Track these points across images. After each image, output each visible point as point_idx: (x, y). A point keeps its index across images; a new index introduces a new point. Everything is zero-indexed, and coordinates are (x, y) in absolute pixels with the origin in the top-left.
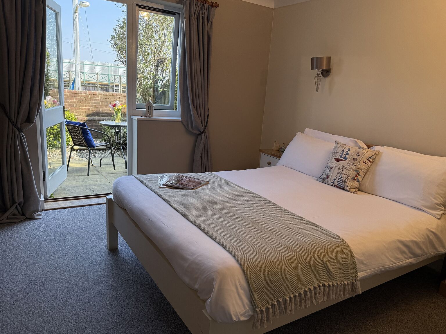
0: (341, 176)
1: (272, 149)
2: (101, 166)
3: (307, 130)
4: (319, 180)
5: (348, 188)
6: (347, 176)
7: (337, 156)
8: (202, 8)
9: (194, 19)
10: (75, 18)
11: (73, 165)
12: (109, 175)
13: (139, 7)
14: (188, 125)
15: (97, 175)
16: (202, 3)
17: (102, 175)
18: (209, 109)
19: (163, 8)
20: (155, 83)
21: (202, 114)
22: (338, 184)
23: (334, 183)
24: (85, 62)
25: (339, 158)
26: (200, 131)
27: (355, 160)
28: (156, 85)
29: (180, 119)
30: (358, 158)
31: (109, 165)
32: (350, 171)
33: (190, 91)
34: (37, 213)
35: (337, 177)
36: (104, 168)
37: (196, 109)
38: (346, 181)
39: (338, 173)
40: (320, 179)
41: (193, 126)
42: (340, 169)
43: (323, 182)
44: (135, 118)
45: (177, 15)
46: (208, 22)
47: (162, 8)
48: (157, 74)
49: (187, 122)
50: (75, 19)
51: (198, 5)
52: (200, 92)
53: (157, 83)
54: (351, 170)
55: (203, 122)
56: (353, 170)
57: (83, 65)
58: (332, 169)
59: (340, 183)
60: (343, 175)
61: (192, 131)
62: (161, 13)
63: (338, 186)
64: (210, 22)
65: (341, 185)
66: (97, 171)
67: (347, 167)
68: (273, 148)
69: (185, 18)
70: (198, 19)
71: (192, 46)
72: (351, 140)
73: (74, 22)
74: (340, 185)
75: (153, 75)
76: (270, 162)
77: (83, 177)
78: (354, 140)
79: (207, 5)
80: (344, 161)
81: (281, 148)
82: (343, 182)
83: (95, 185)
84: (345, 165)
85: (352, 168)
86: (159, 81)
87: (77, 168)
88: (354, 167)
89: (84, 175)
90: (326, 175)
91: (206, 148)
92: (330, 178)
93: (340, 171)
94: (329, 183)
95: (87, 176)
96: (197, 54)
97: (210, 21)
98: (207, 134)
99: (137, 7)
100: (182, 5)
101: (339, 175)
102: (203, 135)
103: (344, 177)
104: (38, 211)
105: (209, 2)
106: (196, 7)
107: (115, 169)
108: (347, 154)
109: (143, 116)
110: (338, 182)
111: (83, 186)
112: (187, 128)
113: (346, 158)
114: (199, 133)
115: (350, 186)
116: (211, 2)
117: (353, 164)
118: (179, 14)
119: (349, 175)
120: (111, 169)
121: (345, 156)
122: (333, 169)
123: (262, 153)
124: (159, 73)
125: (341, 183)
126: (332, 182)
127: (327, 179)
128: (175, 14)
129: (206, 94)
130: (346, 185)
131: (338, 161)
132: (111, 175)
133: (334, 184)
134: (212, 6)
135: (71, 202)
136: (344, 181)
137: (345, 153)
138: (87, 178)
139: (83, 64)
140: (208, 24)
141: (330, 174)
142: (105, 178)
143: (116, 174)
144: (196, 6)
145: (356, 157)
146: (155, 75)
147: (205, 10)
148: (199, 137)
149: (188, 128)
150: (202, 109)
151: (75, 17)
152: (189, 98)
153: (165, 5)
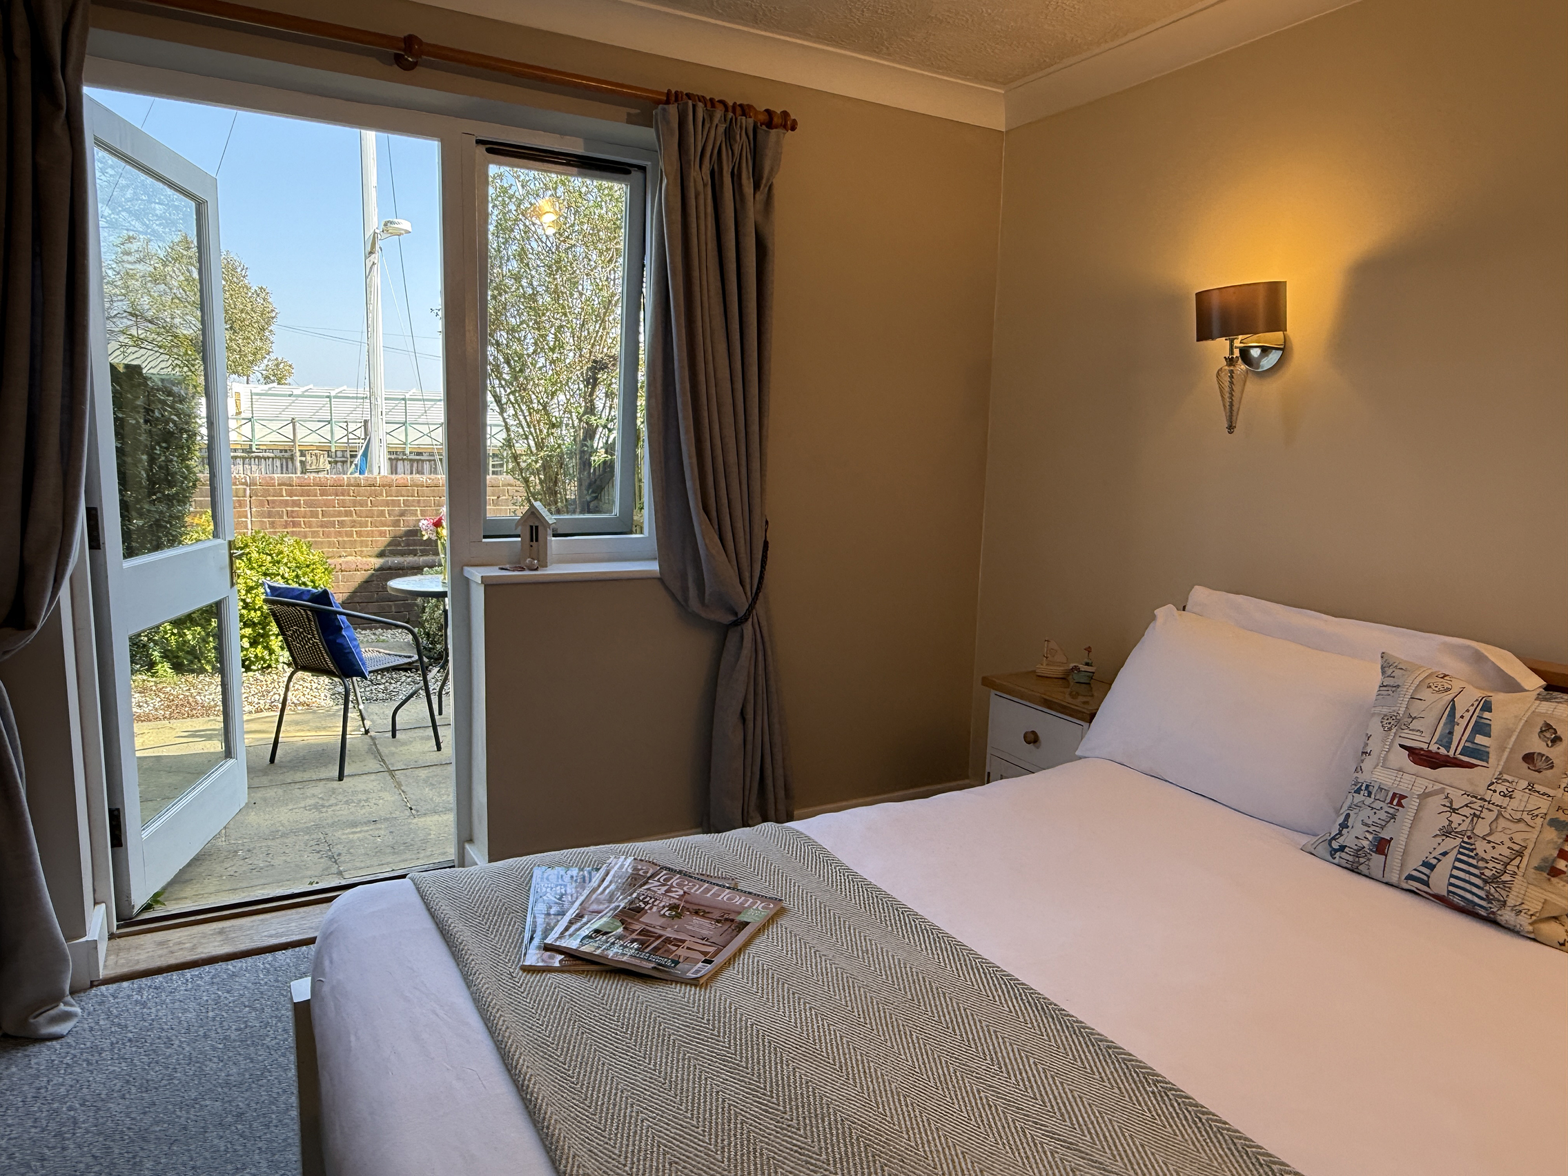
0: (1467, 848)
1: (1034, 672)
2: (394, 736)
3: (1199, 594)
4: (1323, 850)
5: (1523, 922)
6: (1507, 852)
7: (1424, 737)
8: (729, 134)
9: (699, 177)
10: (371, 268)
11: (302, 734)
12: (417, 772)
13: (489, 151)
14: (685, 589)
15: (373, 777)
16: (730, 115)
17: (391, 773)
18: (767, 522)
19: (580, 151)
20: (585, 439)
21: (742, 541)
22: (1451, 888)
23: (1427, 884)
24: (411, 393)
25: (1433, 748)
26: (736, 614)
27: (1540, 764)
28: (589, 443)
29: (654, 567)
30: (1554, 753)
31: (421, 730)
32: (1521, 826)
33: (690, 457)
34: (52, 1012)
35: (1445, 854)
36: (404, 744)
37: (716, 527)
38: (1506, 878)
39: (1447, 832)
40: (1336, 851)
41: (707, 593)
42: (1454, 811)
43: (1354, 870)
44: (476, 575)
45: (636, 175)
46: (757, 187)
47: (579, 149)
48: (591, 410)
49: (684, 576)
50: (370, 272)
51: (716, 121)
52: (732, 458)
53: (592, 438)
54: (1527, 818)
55: (747, 575)
56: (1539, 821)
57: (403, 402)
58: (1400, 804)
59: (1468, 886)
60: (1481, 847)
61: (703, 615)
62: (575, 170)
63: (1456, 900)
64: (762, 186)
65: (1476, 900)
66: (376, 757)
67: (1497, 799)
68: (1043, 669)
69: (664, 176)
70: (716, 176)
71: (696, 282)
72: (1445, 644)
73: (368, 280)
74: (1469, 896)
75: (579, 413)
76: (1034, 733)
77: (318, 790)
78: (1468, 647)
79: (751, 121)
80: (1472, 766)
81: (1076, 668)
82: (1485, 882)
83: (354, 824)
84: (1481, 790)
85: (1530, 807)
86: (600, 429)
87: (310, 746)
88: (1544, 805)
89: (327, 779)
90: (1370, 837)
91: (761, 681)
92: (1396, 851)
93: (1456, 819)
94: (1394, 880)
95: (336, 784)
96: (717, 310)
97: (764, 181)
98: (764, 623)
99: (481, 150)
100: (653, 131)
101: (1451, 843)
102: (748, 628)
103: (1487, 857)
104: (57, 998)
105: (756, 112)
106: (705, 133)
107: (439, 748)
108: (1482, 728)
109: (507, 566)
110: (1453, 880)
111: (308, 831)
112: (681, 604)
113: (1481, 754)
114: (732, 618)
115: (1535, 907)
116: (767, 111)
117: (1531, 788)
118: (643, 169)
119: (1517, 848)
120: (426, 749)
121: (1469, 740)
122: (1412, 804)
123: (993, 692)
124: (599, 404)
125: (1475, 890)
126: (1415, 873)
127: (1377, 859)
128: (628, 172)
129: (756, 465)
130: (1510, 902)
131: (1434, 766)
132: (423, 773)
133: (1425, 888)
134: (770, 124)
135: (221, 932)
136: (1494, 880)
137: (1463, 723)
138: (334, 789)
139: (403, 399)
140: (757, 196)
141: (1398, 832)
142: (399, 785)
143: (438, 770)
144: (707, 126)
145: (1537, 745)
146: (585, 413)
147: (741, 142)
148: (733, 638)
149: (686, 599)
150: (739, 525)
151: (369, 265)
152: (689, 484)
153: (589, 139)
